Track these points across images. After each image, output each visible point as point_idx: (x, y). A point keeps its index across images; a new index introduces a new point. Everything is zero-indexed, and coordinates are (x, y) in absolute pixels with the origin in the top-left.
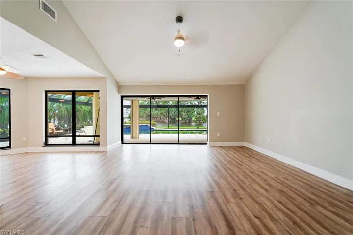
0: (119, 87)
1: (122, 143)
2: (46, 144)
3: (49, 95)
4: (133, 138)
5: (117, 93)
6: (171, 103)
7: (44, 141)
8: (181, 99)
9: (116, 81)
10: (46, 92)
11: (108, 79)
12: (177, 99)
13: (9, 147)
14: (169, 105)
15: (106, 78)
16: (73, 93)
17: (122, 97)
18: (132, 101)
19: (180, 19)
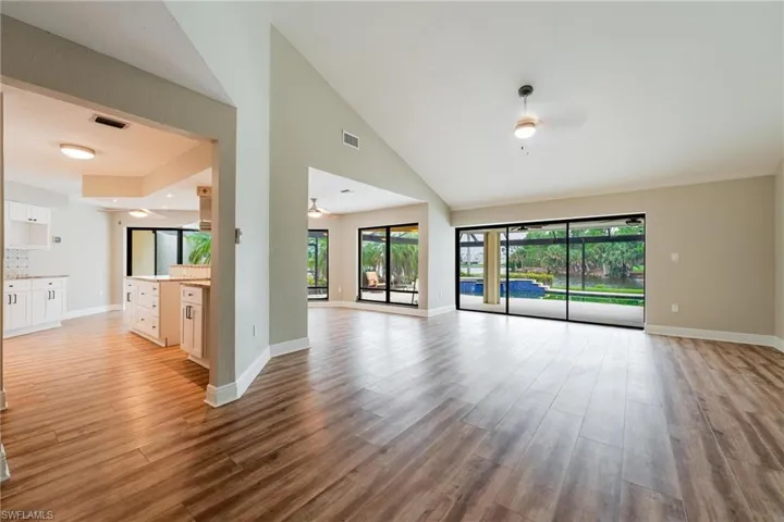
0: (451, 214)
1: (458, 308)
2: (359, 299)
3: (364, 233)
4: (487, 302)
5: (447, 224)
6: (587, 233)
7: (357, 294)
8: (571, 225)
9: (445, 204)
10: (360, 230)
11: (430, 205)
12: (563, 227)
13: (327, 299)
14: (585, 238)
15: (426, 204)
16: (388, 228)
17: (458, 231)
18: (487, 235)
19: (526, 91)
